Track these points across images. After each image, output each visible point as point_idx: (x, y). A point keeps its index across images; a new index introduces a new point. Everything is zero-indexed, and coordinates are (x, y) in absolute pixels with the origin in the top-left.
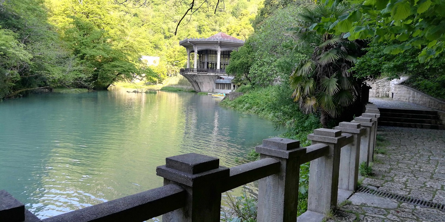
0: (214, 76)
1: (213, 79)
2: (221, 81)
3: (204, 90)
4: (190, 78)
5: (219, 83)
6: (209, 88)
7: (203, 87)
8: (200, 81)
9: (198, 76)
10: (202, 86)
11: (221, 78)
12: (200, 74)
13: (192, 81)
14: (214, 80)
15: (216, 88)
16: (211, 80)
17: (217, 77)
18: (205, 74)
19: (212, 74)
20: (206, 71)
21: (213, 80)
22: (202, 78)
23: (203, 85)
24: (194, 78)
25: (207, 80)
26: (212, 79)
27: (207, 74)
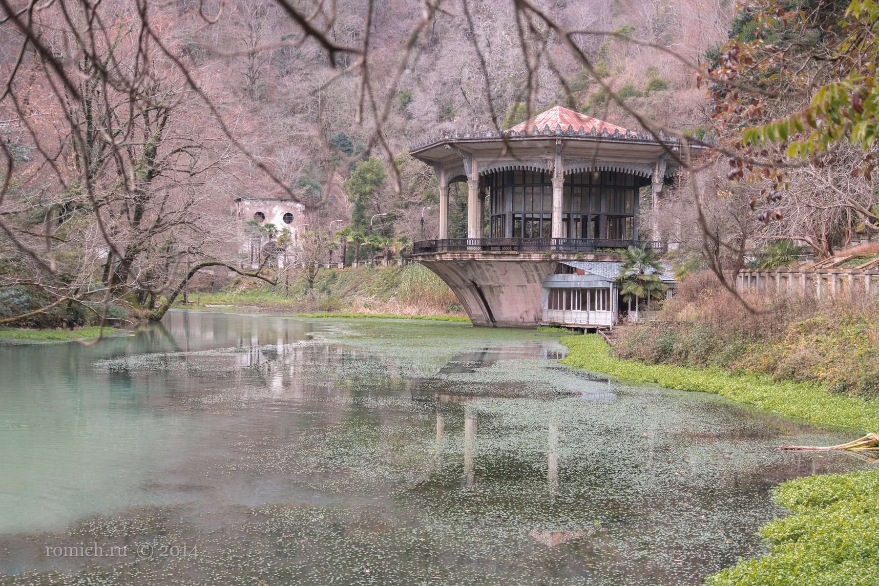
0: (542, 264)
1: (539, 275)
2: (572, 281)
3: (505, 316)
4: (451, 274)
5: (561, 290)
6: (522, 307)
7: (500, 305)
8: (492, 283)
9: (483, 266)
10: (499, 301)
11: (570, 270)
12: (491, 258)
13: (459, 282)
14: (544, 277)
15: (550, 307)
16: (531, 277)
17: (554, 266)
18: (510, 258)
19: (535, 257)
20: (513, 247)
21: (537, 278)
22: (499, 273)
23: (502, 297)
24: (470, 275)
25: (515, 277)
26: (535, 273)
27: (518, 259)
